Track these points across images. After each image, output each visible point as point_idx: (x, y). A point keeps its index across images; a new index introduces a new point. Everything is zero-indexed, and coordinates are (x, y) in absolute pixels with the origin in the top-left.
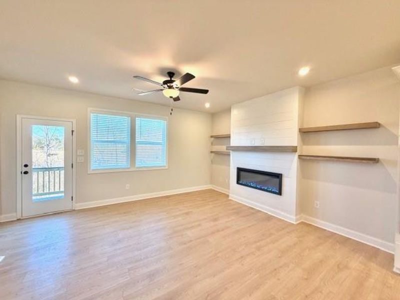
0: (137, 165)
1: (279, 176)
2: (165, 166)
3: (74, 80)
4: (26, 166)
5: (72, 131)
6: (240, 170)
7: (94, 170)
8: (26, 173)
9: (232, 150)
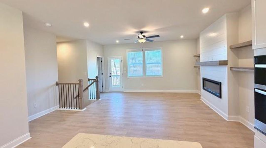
0: (146, 75)
1: (220, 84)
2: (161, 76)
3: (117, 42)
4: (110, 74)
5: (122, 61)
6: (204, 80)
7: (129, 76)
8: (110, 77)
9: (202, 65)
